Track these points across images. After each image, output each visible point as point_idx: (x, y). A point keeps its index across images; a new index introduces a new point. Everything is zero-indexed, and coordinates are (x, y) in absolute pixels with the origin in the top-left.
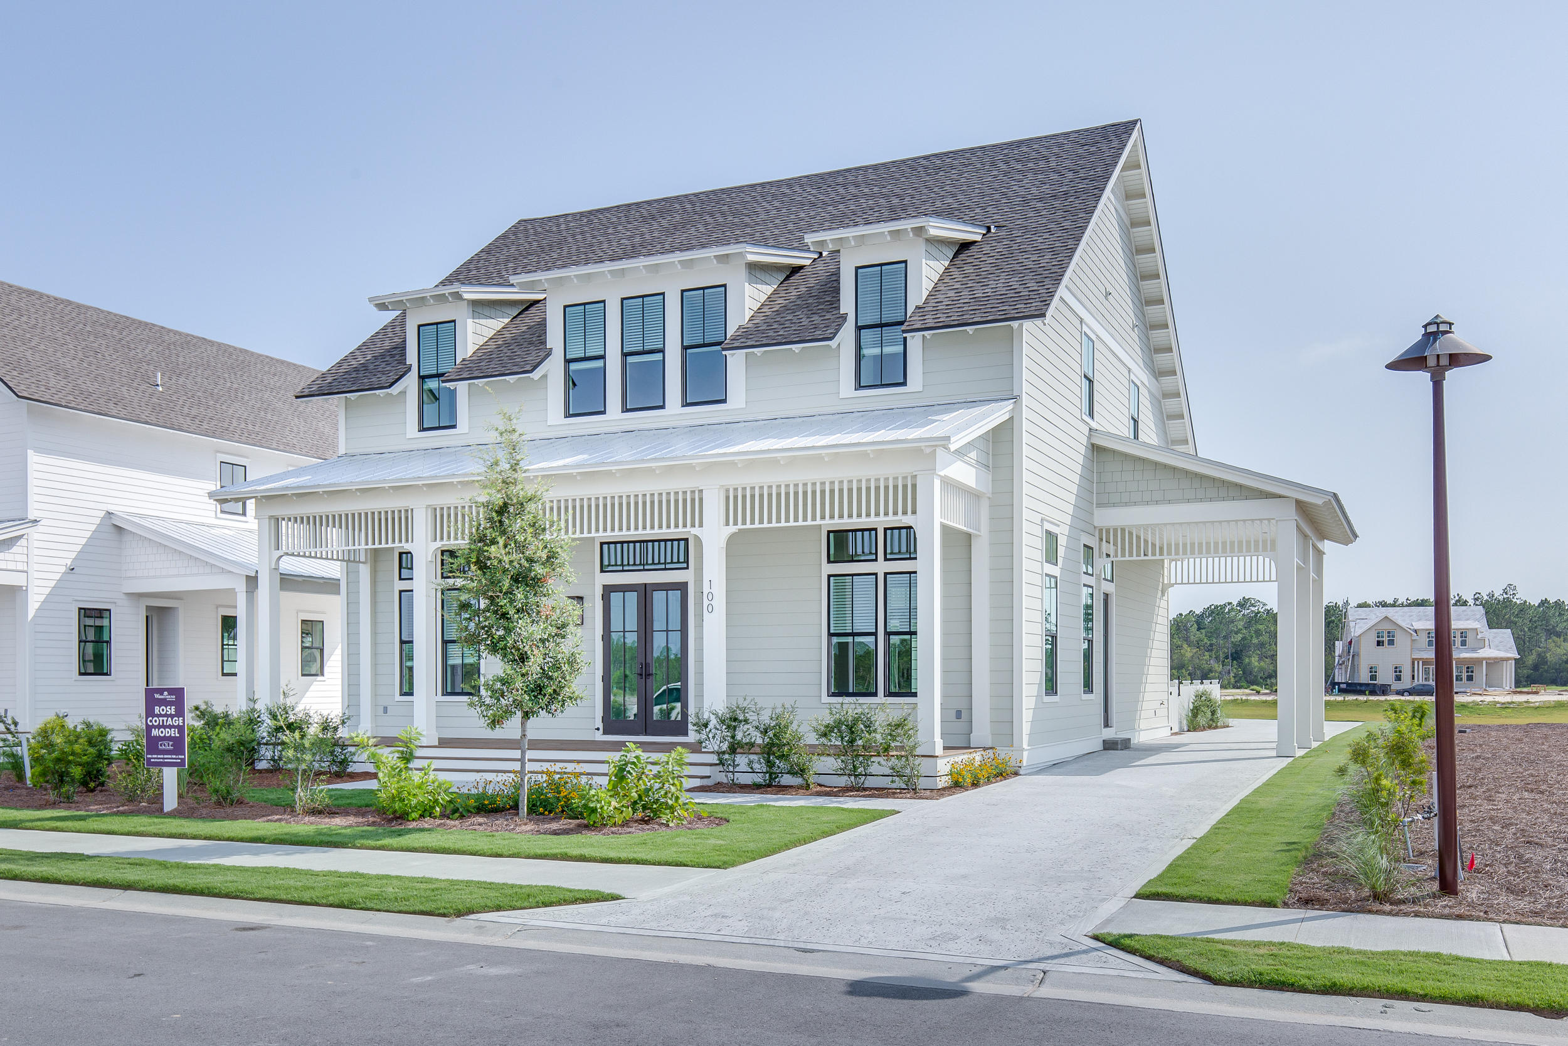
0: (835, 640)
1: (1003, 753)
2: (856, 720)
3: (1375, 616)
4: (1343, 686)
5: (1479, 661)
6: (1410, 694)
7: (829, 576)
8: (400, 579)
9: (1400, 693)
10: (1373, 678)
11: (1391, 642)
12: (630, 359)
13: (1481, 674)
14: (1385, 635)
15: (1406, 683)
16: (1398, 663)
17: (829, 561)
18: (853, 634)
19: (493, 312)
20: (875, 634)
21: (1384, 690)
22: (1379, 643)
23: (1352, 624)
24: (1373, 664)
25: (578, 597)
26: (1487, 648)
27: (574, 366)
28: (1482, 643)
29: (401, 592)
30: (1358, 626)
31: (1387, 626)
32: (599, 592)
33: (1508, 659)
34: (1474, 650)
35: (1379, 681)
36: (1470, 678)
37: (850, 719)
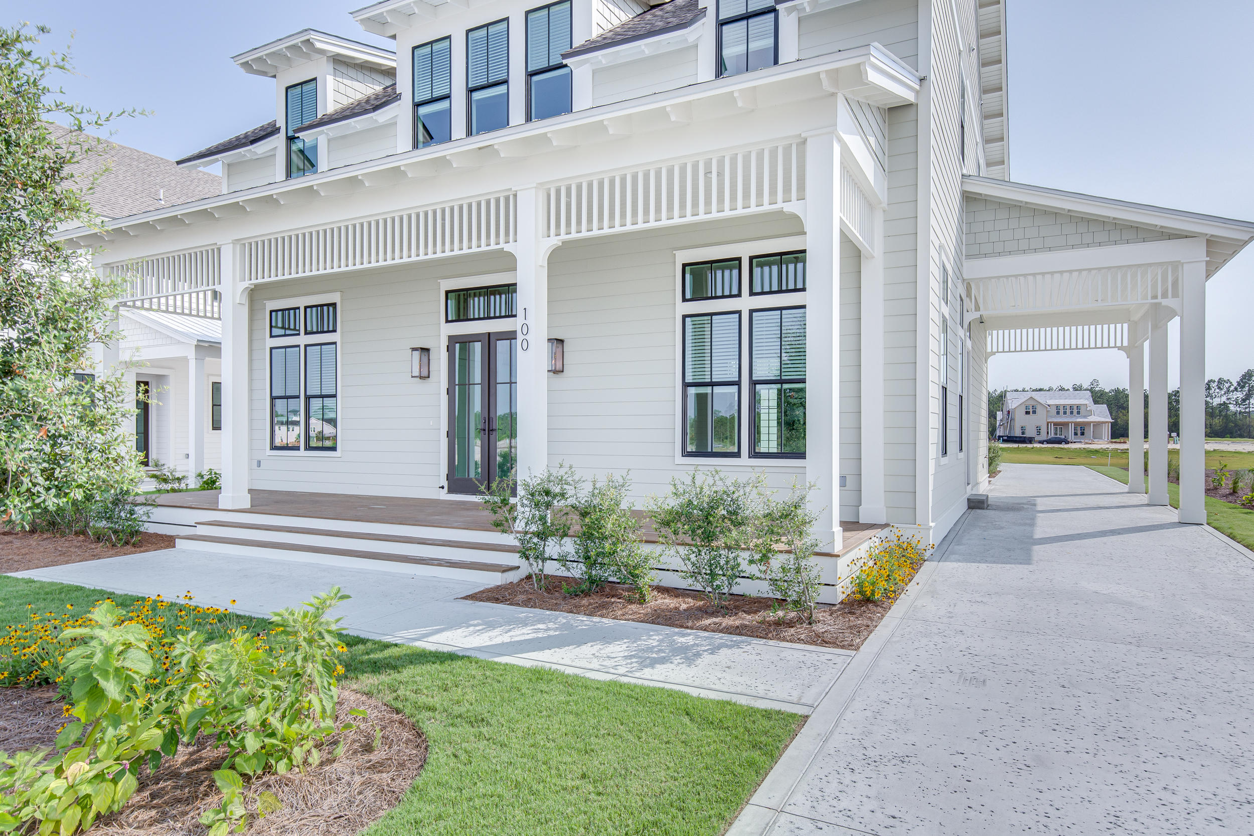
0: (692, 391)
1: (907, 532)
2: (714, 504)
3: (1024, 397)
4: (1006, 438)
5: (1089, 423)
6: (1048, 443)
7: (684, 317)
8: (271, 336)
9: (1041, 442)
10: (1023, 433)
11: (1034, 412)
12: (477, 96)
13: (1090, 431)
14: (1031, 408)
15: (1043, 436)
16: (1038, 424)
17: (684, 300)
18: (712, 384)
19: (360, 76)
20: (738, 383)
21: (1030, 440)
22: (1027, 413)
23: (1009, 402)
24: (1023, 425)
25: (422, 349)
26: (1093, 416)
27: (423, 110)
28: (1090, 413)
29: (271, 349)
30: (1012, 403)
31: (1032, 403)
32: (444, 343)
33: (1107, 422)
34: (1085, 417)
35: (1027, 435)
36: (1083, 434)
37: (706, 499)
